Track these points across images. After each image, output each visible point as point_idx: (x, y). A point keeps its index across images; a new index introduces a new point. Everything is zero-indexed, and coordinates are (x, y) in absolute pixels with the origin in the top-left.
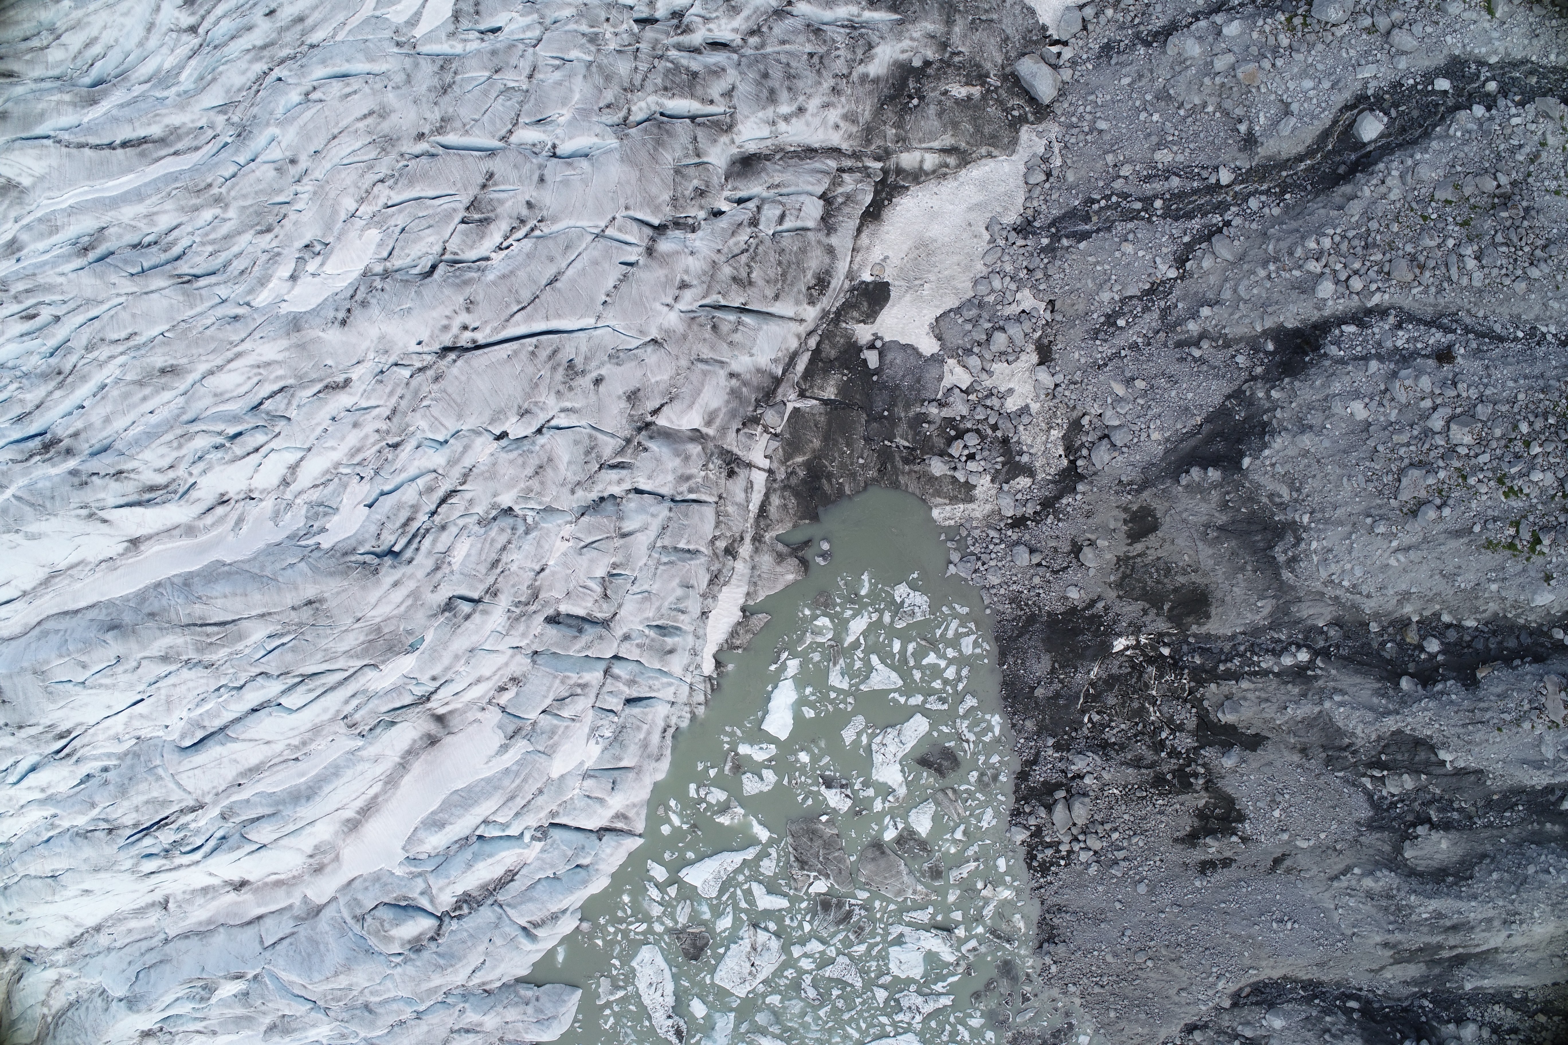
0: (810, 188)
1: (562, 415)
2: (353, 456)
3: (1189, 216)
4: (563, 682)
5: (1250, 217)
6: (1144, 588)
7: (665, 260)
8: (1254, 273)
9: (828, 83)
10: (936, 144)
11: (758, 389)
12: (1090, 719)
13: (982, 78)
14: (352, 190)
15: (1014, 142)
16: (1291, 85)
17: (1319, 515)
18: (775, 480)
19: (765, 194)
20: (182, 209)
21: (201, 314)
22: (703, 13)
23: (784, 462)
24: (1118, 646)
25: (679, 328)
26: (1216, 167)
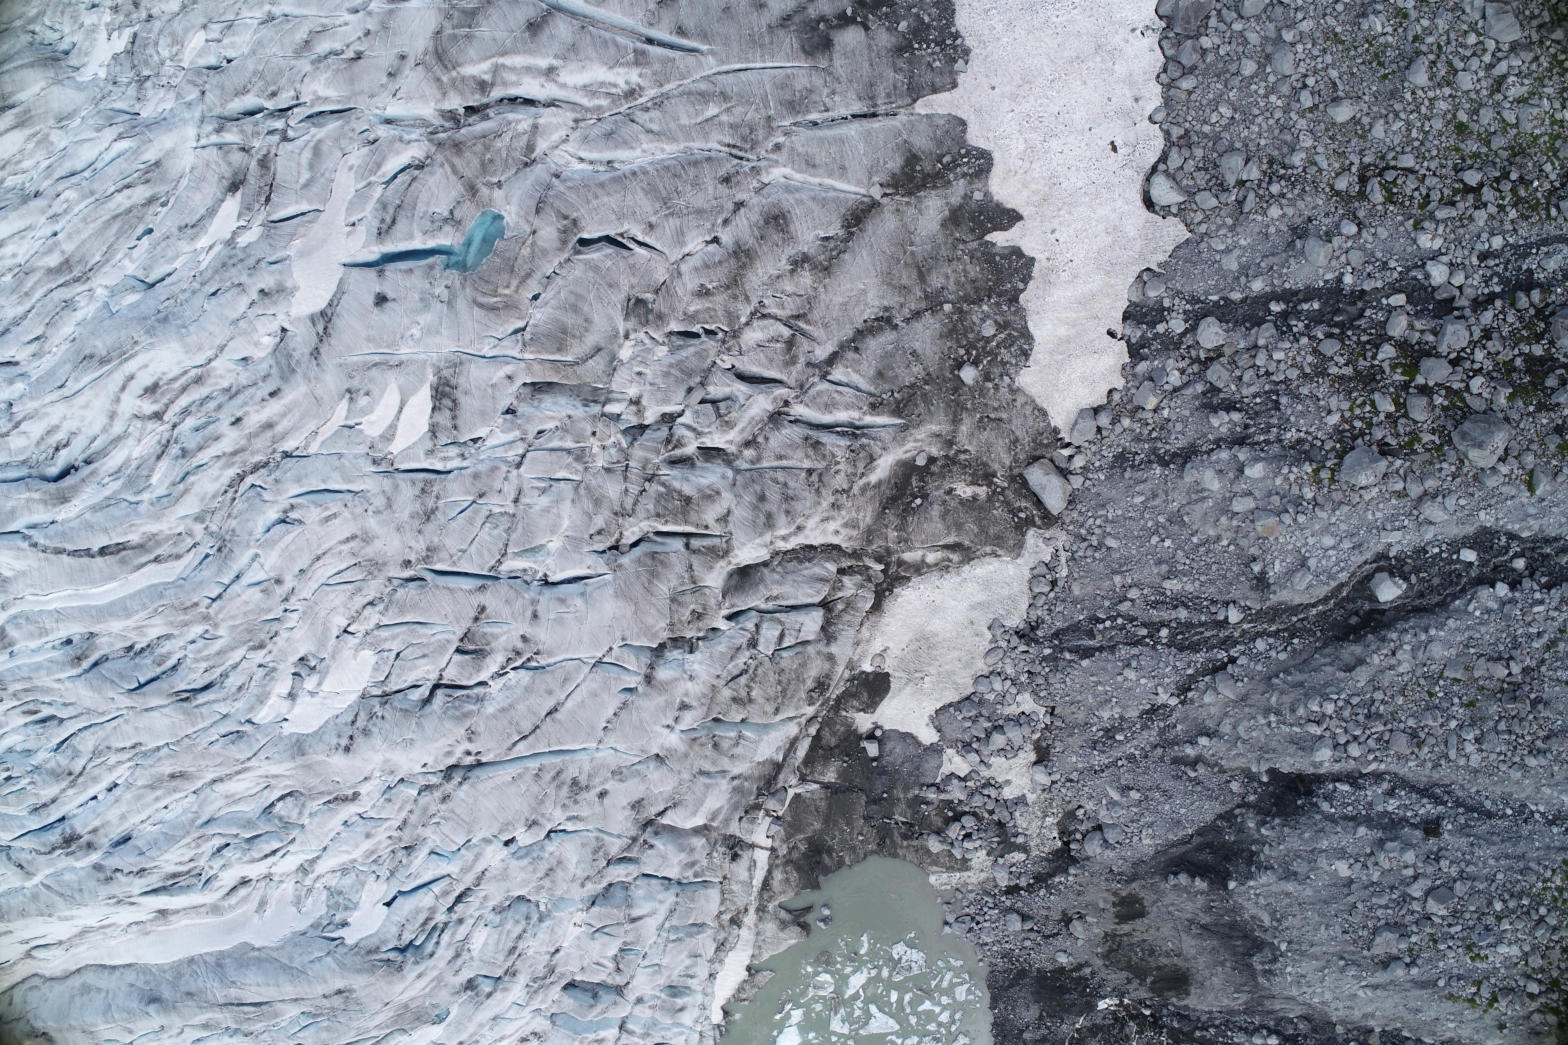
0: (807, 600)
1: (569, 823)
2: (368, 857)
3: (1194, 648)
4: (581, 1043)
5: (1255, 657)
6: (1129, 962)
7: (664, 687)
8: (1254, 718)
9: (827, 500)
10: (940, 543)
11: (759, 778)
13: (988, 477)
14: (342, 610)
15: (1020, 545)
16: (1311, 541)
17: (1296, 947)
18: (777, 857)
19: (763, 606)
20: (172, 623)
21: (205, 729)
22: (695, 425)
23: (786, 840)
24: (1102, 1005)
25: (682, 748)
26: (1228, 603)
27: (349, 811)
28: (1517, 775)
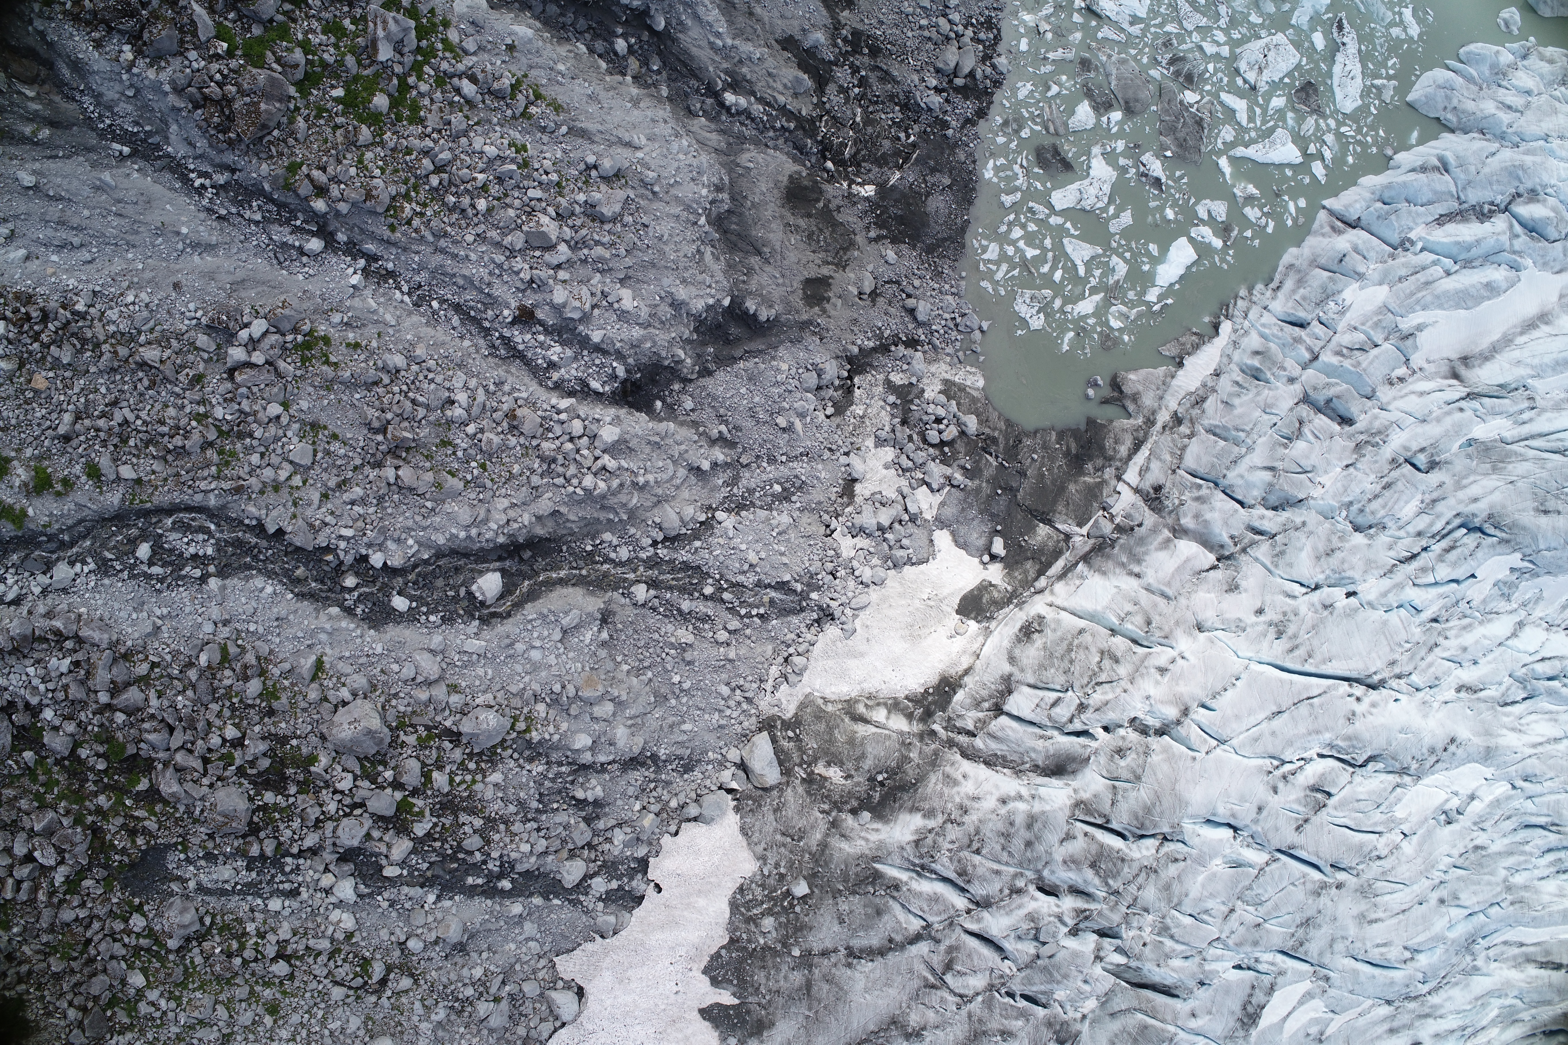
0: (1014, 724)
1: (1296, 592)
3: (686, 566)
4: (1359, 363)
5: (633, 542)
6: (833, 231)
7: (1176, 699)
8: (656, 482)
9: (971, 819)
10: (872, 729)
11: (1108, 557)
12: (908, 137)
13: (810, 780)
14: (1403, 859)
15: (802, 706)
17: (692, 218)
18: (1117, 469)
19: (1055, 733)
22: (1059, 925)
23: (1104, 482)
24: (869, 190)
25: (1179, 634)
26: (643, 605)
27: (1468, 675)
28: (420, 351)
